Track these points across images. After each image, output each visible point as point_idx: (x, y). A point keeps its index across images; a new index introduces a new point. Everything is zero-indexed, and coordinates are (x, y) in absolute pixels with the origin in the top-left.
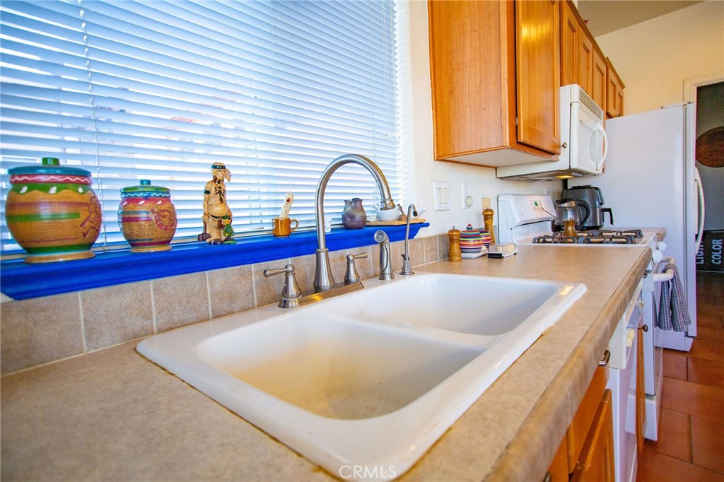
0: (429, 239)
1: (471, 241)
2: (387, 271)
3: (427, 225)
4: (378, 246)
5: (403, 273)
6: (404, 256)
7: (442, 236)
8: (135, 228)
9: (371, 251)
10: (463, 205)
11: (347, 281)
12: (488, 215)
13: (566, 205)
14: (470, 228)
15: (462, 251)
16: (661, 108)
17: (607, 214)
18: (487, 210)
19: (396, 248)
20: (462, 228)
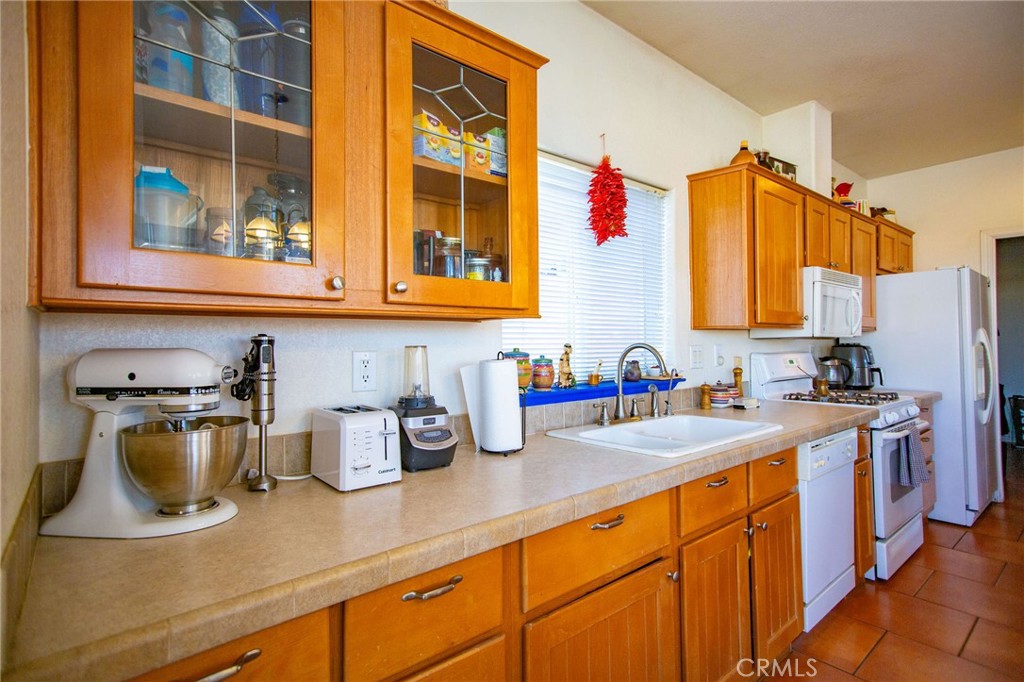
0: (686, 390)
1: (720, 394)
2: (656, 411)
3: (684, 380)
4: (650, 394)
5: (666, 414)
6: (667, 402)
7: (696, 389)
8: (537, 380)
9: (646, 396)
10: (716, 364)
11: (632, 415)
12: (737, 373)
13: (828, 363)
14: (719, 384)
15: (712, 401)
16: (936, 269)
17: (876, 374)
18: (737, 369)
19: (663, 395)
20: (713, 383)
